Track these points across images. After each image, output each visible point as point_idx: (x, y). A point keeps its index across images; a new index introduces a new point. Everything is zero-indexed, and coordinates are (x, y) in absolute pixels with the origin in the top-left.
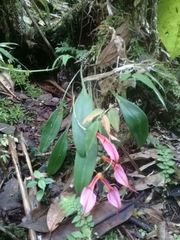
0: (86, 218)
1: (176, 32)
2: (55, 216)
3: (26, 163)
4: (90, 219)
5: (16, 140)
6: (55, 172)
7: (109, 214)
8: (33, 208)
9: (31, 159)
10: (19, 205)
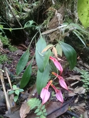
0: (42, 110)
1: (87, 14)
2: (24, 110)
3: (8, 82)
4: (45, 111)
5: (3, 71)
6: (24, 86)
7: (55, 109)
8: (12, 106)
9: (11, 80)
10: (4, 105)
